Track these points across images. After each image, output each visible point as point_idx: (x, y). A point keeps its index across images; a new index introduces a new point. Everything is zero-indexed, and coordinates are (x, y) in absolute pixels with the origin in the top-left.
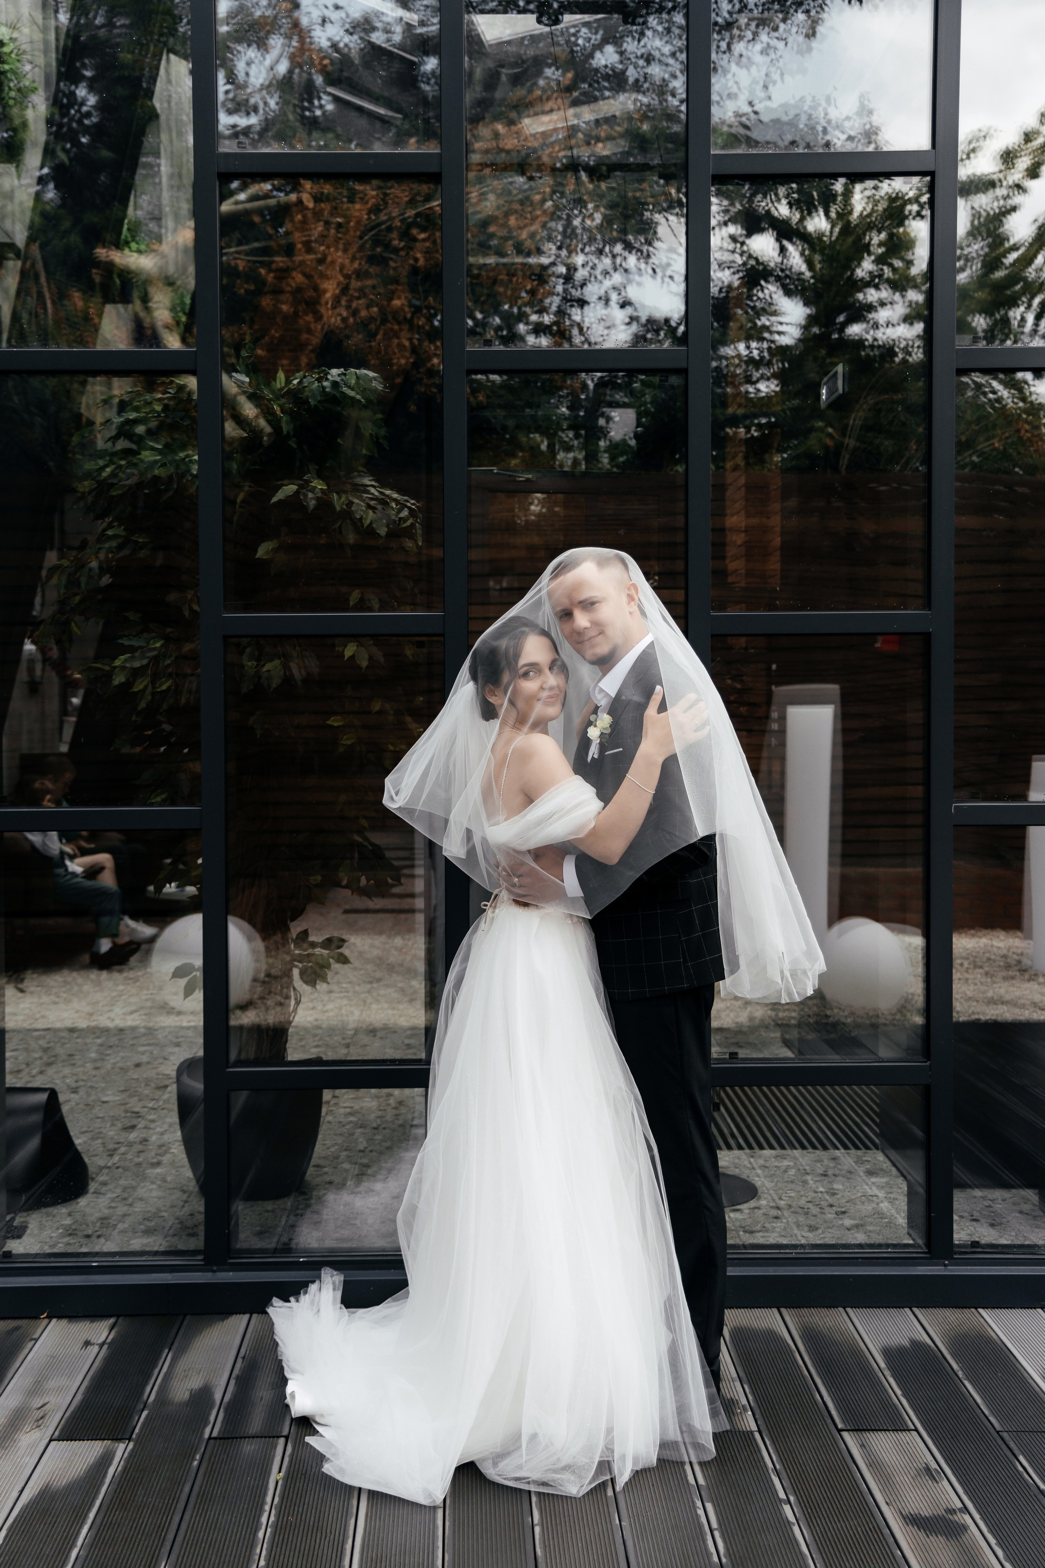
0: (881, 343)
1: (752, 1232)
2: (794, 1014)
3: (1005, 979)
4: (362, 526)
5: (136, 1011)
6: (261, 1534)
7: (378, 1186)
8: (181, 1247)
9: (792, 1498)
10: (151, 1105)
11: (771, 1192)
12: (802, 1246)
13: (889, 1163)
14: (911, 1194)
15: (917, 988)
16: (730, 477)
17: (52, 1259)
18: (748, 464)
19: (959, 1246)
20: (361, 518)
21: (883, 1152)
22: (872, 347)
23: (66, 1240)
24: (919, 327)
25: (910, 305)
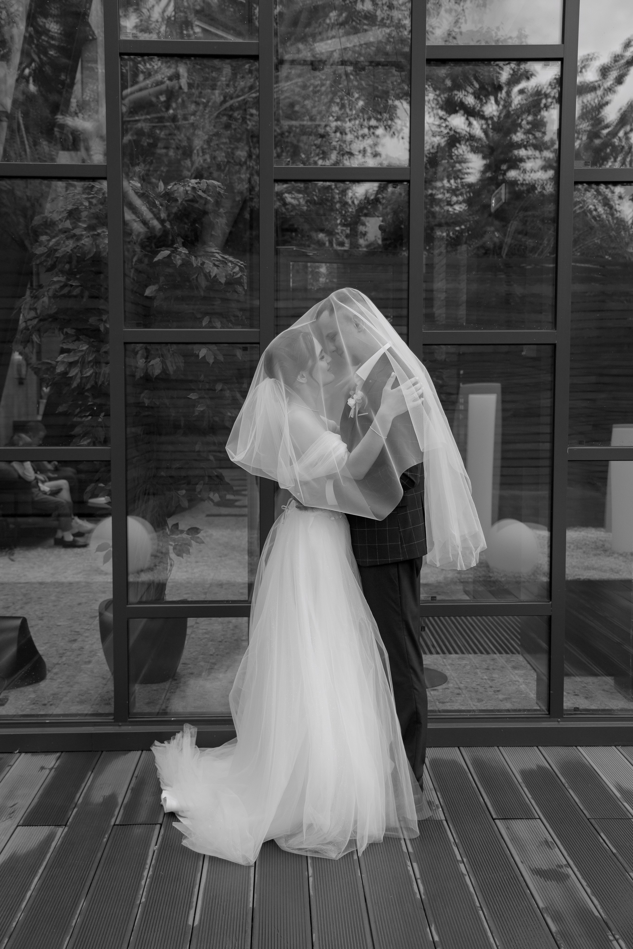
0: (527, 182)
1: (443, 703)
2: (470, 576)
3: (595, 555)
4: (210, 276)
5: (80, 573)
6: (143, 883)
7: (221, 676)
8: (100, 711)
9: (465, 860)
10: (86, 628)
11: (456, 679)
12: (474, 711)
13: (525, 662)
14: (539, 680)
15: (544, 561)
16: (436, 260)
17: (22, 718)
18: (447, 252)
19: (566, 710)
20: (210, 272)
21: (522, 655)
22: (522, 184)
23: (31, 706)
24: (551, 173)
25: (545, 160)
